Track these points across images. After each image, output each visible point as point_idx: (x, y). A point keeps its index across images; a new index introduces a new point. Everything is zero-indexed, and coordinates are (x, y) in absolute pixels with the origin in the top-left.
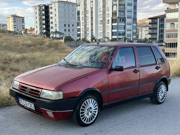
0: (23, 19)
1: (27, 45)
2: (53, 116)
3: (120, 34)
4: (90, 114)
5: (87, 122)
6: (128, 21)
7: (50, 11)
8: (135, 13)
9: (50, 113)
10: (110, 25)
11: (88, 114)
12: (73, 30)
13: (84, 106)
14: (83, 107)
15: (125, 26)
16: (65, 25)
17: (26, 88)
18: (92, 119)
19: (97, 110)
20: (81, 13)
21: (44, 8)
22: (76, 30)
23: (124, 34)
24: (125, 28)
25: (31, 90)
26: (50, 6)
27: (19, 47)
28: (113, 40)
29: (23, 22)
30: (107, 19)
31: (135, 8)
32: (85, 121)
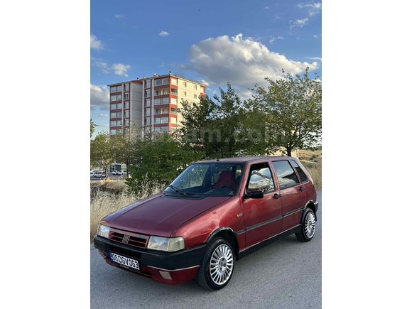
2: (170, 278)
4: (224, 268)
5: (218, 282)
9: (166, 274)
11: (221, 269)
13: (216, 255)
14: (214, 256)
17: (123, 235)
18: (225, 279)
19: (232, 264)
25: (131, 238)
32: (215, 280)
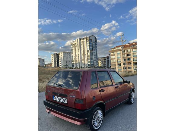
0: (44, 60)
1: (53, 72)
3: (91, 65)
6: (94, 59)
7: (59, 56)
8: (97, 56)
10: (87, 61)
12: (70, 64)
15: (93, 61)
16: (66, 62)
20: (74, 57)
21: (56, 55)
22: (71, 64)
23: (93, 64)
24: (93, 62)
26: (59, 54)
27: (50, 73)
28: (89, 67)
29: (44, 61)
30: (86, 59)
31: (97, 54)
